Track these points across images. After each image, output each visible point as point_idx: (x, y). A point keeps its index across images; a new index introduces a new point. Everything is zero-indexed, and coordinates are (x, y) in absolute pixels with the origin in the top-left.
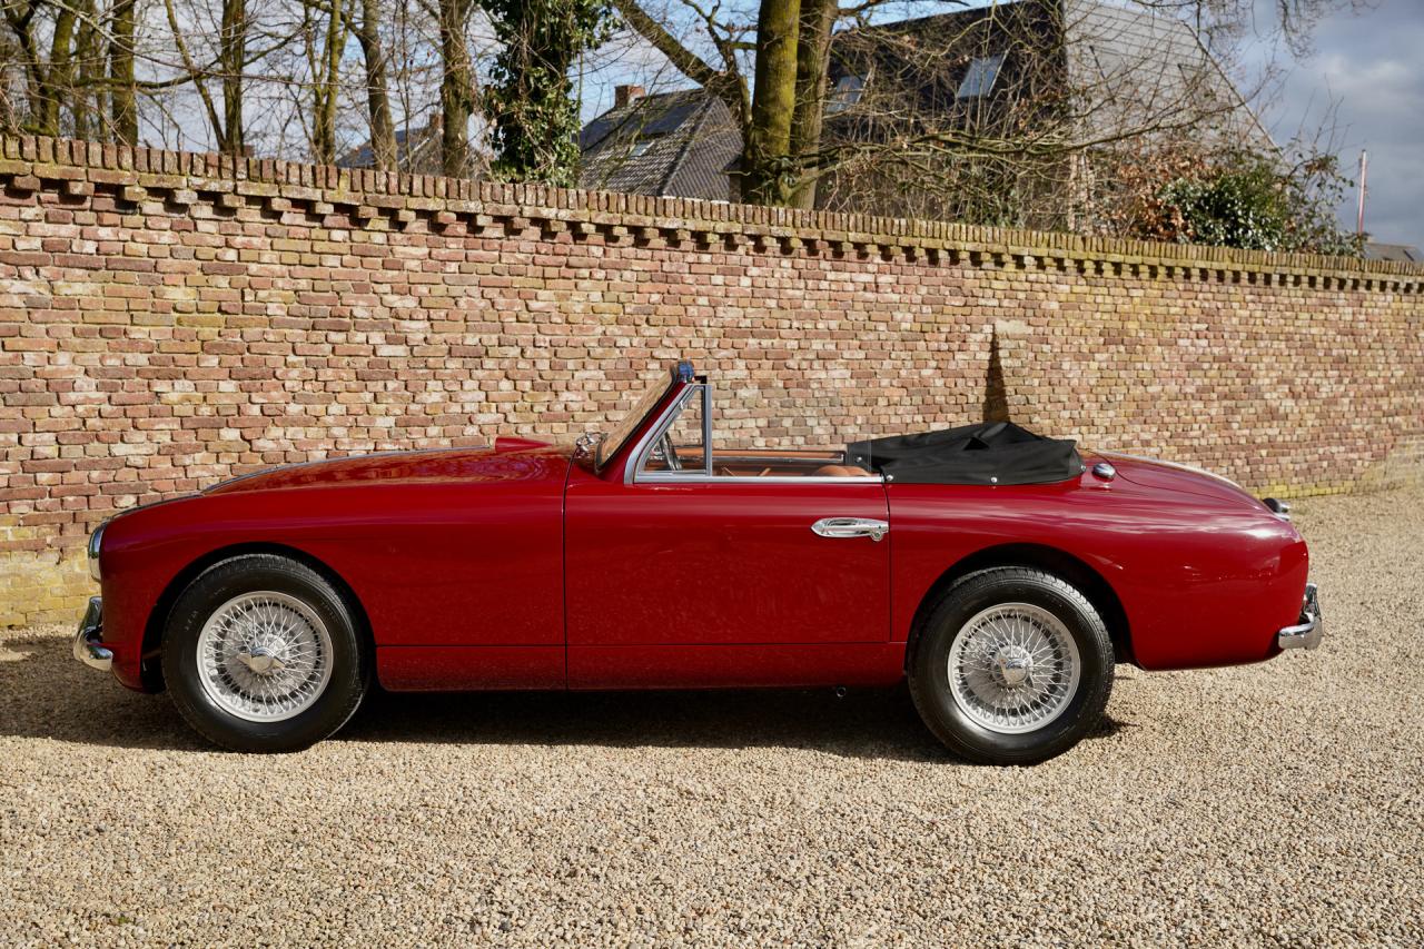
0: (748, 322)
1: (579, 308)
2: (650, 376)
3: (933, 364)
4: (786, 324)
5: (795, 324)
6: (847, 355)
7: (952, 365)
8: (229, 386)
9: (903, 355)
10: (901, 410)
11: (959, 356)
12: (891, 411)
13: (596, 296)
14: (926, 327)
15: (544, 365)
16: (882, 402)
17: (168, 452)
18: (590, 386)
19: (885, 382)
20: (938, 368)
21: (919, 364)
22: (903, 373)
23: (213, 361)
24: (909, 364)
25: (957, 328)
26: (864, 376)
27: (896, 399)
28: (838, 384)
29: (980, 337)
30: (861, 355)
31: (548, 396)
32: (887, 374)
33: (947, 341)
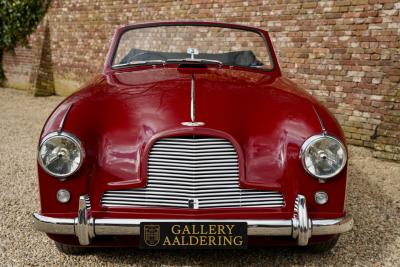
0: (235, 14)
1: (173, 13)
2: (197, 39)
3: (349, 33)
4: (253, 13)
5: (258, 14)
6: (287, 29)
7: (366, 34)
8: (99, 41)
9: (325, 28)
10: (325, 62)
11: (371, 27)
12: (318, 61)
13: (178, 7)
14: (343, 9)
15: (164, 35)
16: (312, 56)
17: (92, 58)
18: (178, 43)
19: (313, 44)
20: (353, 35)
21: (338, 32)
22: (325, 39)
23: (96, 34)
24: (330, 33)
25: (369, 7)
26: (299, 41)
27: (321, 54)
28: (283, 45)
29: (391, 12)
30: (297, 28)
31: (166, 47)
32: (313, 39)
33: (362, 17)
